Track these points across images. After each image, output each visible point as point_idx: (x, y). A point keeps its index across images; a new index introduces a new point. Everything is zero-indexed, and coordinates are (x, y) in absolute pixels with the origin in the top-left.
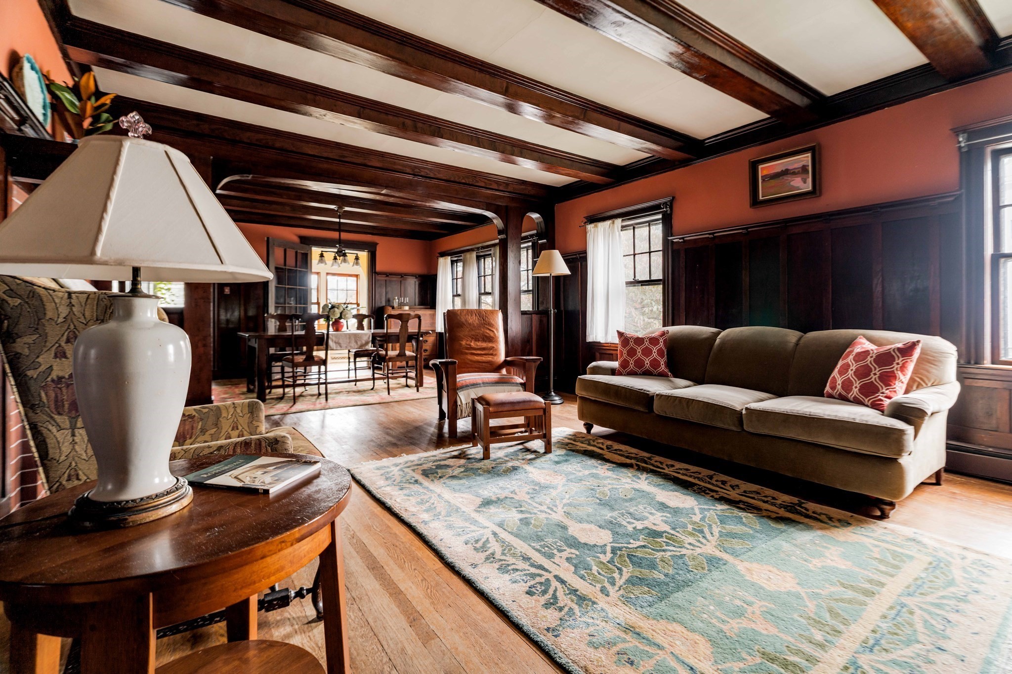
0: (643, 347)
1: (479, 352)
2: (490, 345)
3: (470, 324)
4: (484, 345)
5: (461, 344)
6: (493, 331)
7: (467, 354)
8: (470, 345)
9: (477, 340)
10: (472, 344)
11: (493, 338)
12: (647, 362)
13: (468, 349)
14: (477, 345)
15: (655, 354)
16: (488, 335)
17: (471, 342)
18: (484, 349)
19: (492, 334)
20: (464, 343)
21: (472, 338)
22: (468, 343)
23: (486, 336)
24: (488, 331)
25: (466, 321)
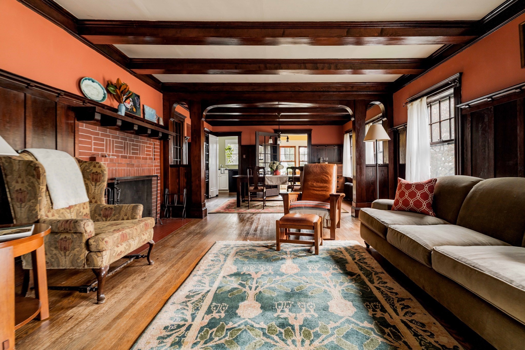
0: (410, 190)
1: (318, 189)
2: (325, 185)
3: (315, 173)
4: (321, 185)
5: (308, 184)
6: (328, 177)
7: (310, 189)
8: (313, 185)
9: (318, 182)
10: (314, 184)
11: (327, 181)
12: (412, 202)
13: (311, 187)
14: (317, 185)
15: (418, 197)
16: (324, 179)
17: (314, 183)
18: (321, 187)
19: (327, 179)
20: (310, 183)
21: (315, 181)
22: (312, 183)
23: (323, 180)
24: (325, 177)
25: (313, 170)
